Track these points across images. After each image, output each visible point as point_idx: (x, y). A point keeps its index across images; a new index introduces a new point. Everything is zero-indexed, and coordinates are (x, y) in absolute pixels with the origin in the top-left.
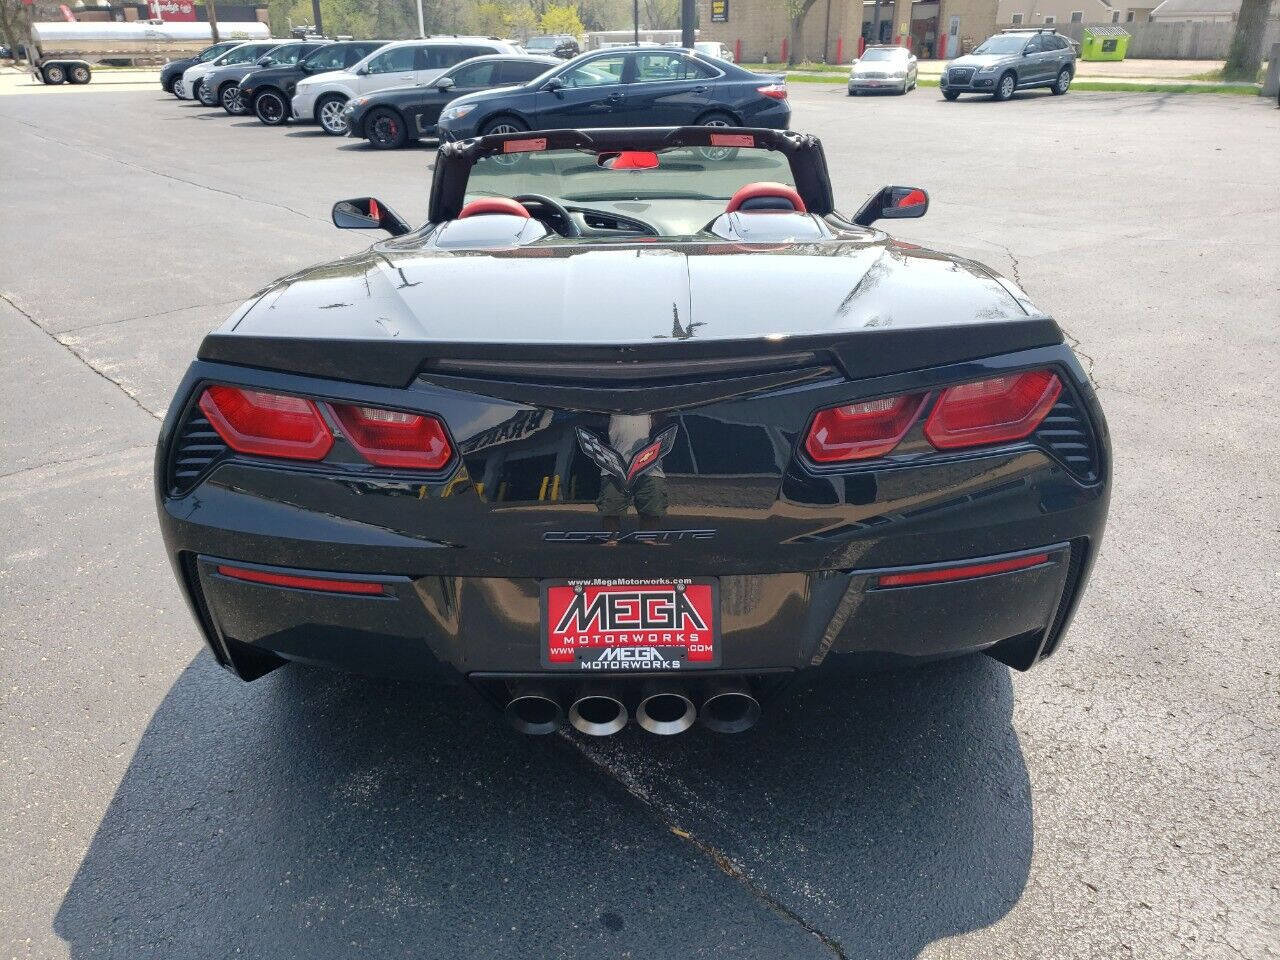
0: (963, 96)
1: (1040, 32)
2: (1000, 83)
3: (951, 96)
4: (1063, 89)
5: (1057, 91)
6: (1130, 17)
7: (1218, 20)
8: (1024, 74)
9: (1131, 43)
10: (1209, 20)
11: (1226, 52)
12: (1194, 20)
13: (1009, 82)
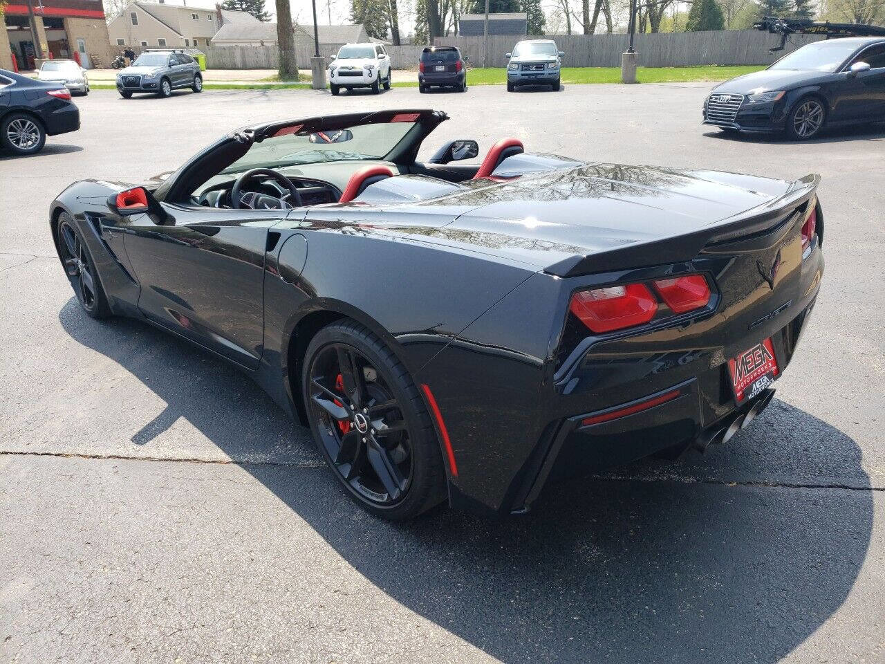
0: (134, 95)
1: (174, 51)
2: (161, 86)
3: (127, 95)
4: (199, 88)
5: (196, 90)
6: (195, 42)
7: (253, 45)
8: (174, 79)
9: (207, 59)
10: (249, 45)
11: (278, 65)
12: (240, 45)
13: (166, 84)
